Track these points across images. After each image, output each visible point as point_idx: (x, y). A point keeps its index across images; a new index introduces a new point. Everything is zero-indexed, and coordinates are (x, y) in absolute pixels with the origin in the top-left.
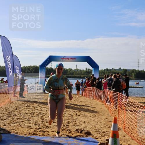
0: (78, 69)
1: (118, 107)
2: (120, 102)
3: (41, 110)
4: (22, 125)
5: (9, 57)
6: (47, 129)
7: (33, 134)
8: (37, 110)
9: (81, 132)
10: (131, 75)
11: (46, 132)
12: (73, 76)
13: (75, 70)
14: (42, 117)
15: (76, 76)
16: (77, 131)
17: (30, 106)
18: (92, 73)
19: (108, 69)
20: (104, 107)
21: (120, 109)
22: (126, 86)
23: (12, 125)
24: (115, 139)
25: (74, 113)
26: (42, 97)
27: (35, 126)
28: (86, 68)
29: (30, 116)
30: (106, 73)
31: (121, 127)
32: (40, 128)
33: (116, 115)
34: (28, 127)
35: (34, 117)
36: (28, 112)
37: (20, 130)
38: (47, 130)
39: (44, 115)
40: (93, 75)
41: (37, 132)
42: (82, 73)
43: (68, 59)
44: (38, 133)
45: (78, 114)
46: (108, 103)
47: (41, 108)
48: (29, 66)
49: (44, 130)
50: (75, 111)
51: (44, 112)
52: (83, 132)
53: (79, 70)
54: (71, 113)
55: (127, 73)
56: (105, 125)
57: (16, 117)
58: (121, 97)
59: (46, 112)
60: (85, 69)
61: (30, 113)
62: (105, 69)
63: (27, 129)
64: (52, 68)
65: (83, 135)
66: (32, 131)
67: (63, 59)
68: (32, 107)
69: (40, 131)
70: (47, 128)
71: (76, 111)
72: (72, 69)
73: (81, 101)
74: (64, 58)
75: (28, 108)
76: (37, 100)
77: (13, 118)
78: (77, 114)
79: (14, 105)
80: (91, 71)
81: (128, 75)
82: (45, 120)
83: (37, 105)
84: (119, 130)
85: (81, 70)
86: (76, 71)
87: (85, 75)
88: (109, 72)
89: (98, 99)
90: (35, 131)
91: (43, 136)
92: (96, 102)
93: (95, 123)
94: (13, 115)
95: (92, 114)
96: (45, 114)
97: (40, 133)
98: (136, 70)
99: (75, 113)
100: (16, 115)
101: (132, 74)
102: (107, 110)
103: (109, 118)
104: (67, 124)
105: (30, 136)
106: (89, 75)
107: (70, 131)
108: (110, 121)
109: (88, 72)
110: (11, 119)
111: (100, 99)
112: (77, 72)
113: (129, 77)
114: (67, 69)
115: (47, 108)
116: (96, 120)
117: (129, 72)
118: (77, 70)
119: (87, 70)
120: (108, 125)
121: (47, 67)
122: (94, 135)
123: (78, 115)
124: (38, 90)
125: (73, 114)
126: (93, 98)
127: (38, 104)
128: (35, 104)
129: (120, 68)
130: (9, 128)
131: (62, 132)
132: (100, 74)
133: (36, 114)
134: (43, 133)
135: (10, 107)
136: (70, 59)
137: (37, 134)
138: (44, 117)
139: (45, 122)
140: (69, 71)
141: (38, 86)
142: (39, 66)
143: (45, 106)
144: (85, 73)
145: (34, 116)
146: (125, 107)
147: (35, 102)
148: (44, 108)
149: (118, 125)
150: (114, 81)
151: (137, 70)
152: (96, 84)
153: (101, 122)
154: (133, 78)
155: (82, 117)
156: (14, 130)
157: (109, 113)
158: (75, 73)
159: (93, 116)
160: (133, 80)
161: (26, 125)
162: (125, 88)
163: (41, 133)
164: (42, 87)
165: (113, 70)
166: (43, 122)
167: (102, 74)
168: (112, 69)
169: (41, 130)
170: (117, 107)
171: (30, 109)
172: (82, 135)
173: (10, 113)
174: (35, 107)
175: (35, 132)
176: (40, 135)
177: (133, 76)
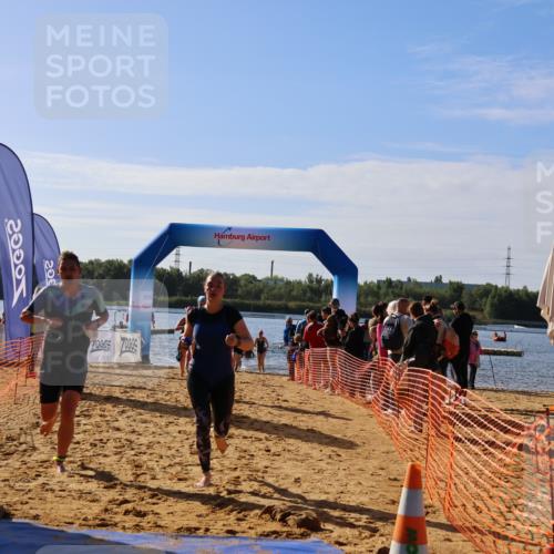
0: (280, 276)
1: (425, 425)
2: (436, 407)
3: (133, 432)
4: (57, 488)
5: (17, 226)
6: (154, 504)
7: (97, 522)
8: (118, 429)
9: (283, 520)
10: (477, 306)
11: (150, 517)
12: (261, 302)
13: (267, 279)
14: (136, 458)
15: (269, 302)
16: (267, 516)
17: (90, 416)
18: (331, 294)
19: (394, 279)
20: (373, 425)
21: (433, 432)
22: (458, 349)
23: (17, 485)
24: (412, 549)
25: (257, 444)
26: (139, 380)
27: (106, 492)
28: (310, 275)
29: (88, 454)
30: (386, 295)
31: (437, 504)
32: (126, 502)
33: (417, 455)
34: (81, 495)
35: (105, 456)
36: (81, 436)
37: (49, 506)
38: (155, 508)
39: (144, 449)
40: (336, 302)
41: (116, 513)
42: (294, 293)
43: (243, 238)
44: (118, 518)
45: (273, 450)
46: (390, 411)
47: (133, 424)
48: (91, 262)
49: (143, 509)
50: (262, 436)
51: (143, 440)
52: (291, 520)
53: (282, 280)
54: (245, 444)
55: (465, 299)
56: (376, 496)
57: (37, 456)
58: (439, 387)
59: (151, 438)
60: (303, 278)
61: (91, 441)
62: (379, 281)
63: (76, 504)
64: (178, 270)
65: (289, 529)
66: (97, 511)
67: (222, 237)
68: (98, 419)
69: (127, 512)
70: (154, 500)
71: (267, 439)
72: (254, 278)
73: (285, 401)
74: (228, 233)
75: (84, 422)
76: (117, 393)
77: (25, 458)
78: (269, 451)
79: (27, 409)
80: (329, 286)
81: (466, 304)
82: (148, 468)
83: (117, 410)
84: (428, 513)
85: (288, 283)
86: (271, 283)
87: (304, 301)
88: (396, 291)
89: (352, 394)
90: (106, 510)
91: (139, 531)
92: (344, 403)
93: (335, 484)
94: (24, 446)
95: (328, 450)
96: (149, 447)
97: (126, 518)
98: (496, 287)
99: (262, 446)
100: (34, 449)
101: (484, 300)
102: (384, 435)
103: (393, 467)
104: (232, 488)
105: (85, 531)
106: (319, 301)
107: (241, 515)
108: (395, 479)
109: (317, 289)
110: (14, 462)
111: (358, 395)
112: (274, 288)
113: (471, 313)
114: (238, 275)
115: (156, 425)
116: (341, 474)
117: (472, 295)
118: (276, 280)
119: (311, 280)
120: (387, 494)
121: (159, 266)
122: (332, 532)
123: (274, 455)
124: (122, 352)
125: (253, 447)
126: (333, 389)
127: (121, 407)
128: (109, 406)
129: (438, 280)
130: (8, 499)
131: (212, 516)
132: (362, 300)
133: (111, 445)
134: (138, 519)
135: (12, 417)
136: (250, 237)
137: (115, 525)
138: (145, 458)
139: (148, 477)
140: (242, 282)
141: (123, 339)
142: (130, 261)
143: (147, 416)
144: (305, 292)
145: (107, 453)
146: (451, 428)
147: (109, 399)
148: (145, 422)
149: (425, 496)
150: (414, 328)
151: (500, 286)
152: (344, 338)
153: (360, 483)
154: (484, 317)
155: (290, 459)
156: (25, 507)
157: (393, 449)
158: (266, 291)
159: (330, 457)
160: (485, 324)
161: (74, 486)
162: (456, 353)
163: (131, 520)
164: (138, 343)
165: (412, 286)
166: (138, 476)
167: (370, 299)
168: (409, 279)
169: (129, 506)
170: (421, 425)
171: (88, 427)
172: (285, 529)
173: (13, 440)
174: (108, 418)
175: (107, 516)
176: (127, 525)
177: (487, 309)
